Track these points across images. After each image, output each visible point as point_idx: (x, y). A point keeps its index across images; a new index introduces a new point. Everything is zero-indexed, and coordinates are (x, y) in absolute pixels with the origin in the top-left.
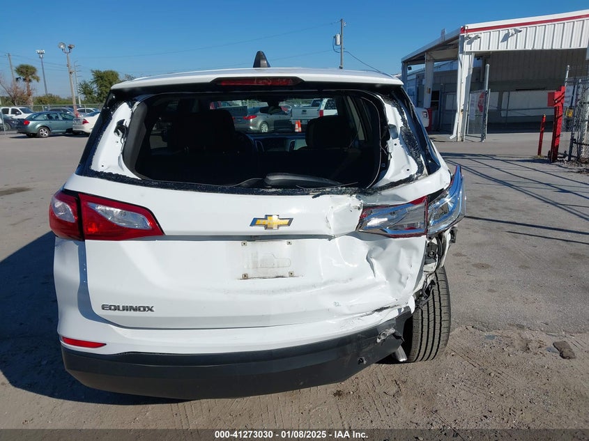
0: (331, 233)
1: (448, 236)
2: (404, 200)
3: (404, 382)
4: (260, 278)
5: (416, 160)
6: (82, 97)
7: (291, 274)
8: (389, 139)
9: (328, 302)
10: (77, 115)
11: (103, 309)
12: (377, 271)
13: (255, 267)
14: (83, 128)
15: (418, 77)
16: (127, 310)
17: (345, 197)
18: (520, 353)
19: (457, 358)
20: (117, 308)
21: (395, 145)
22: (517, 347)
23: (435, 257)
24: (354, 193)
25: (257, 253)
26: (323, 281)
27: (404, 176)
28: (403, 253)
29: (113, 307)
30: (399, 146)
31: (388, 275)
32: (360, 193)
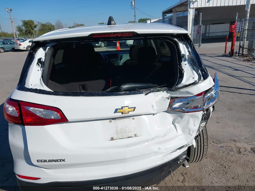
0: (155, 113)
1: (211, 109)
2: (192, 94)
3: (186, 174)
4: (120, 139)
5: (197, 73)
6: (18, 33)
7: (136, 135)
8: (182, 62)
9: (155, 148)
10: (16, 41)
11: (38, 162)
12: (178, 130)
13: (117, 133)
14: (19, 47)
15: (169, 19)
16: (51, 162)
17: (161, 93)
18: (237, 155)
19: (208, 159)
20: (45, 161)
21: (186, 64)
22: (235, 151)
23: (205, 119)
24: (165, 90)
25: (117, 125)
26: (152, 138)
27: (192, 81)
28: (191, 120)
29: (43, 161)
30: (188, 65)
31: (184, 131)
32: (168, 90)
